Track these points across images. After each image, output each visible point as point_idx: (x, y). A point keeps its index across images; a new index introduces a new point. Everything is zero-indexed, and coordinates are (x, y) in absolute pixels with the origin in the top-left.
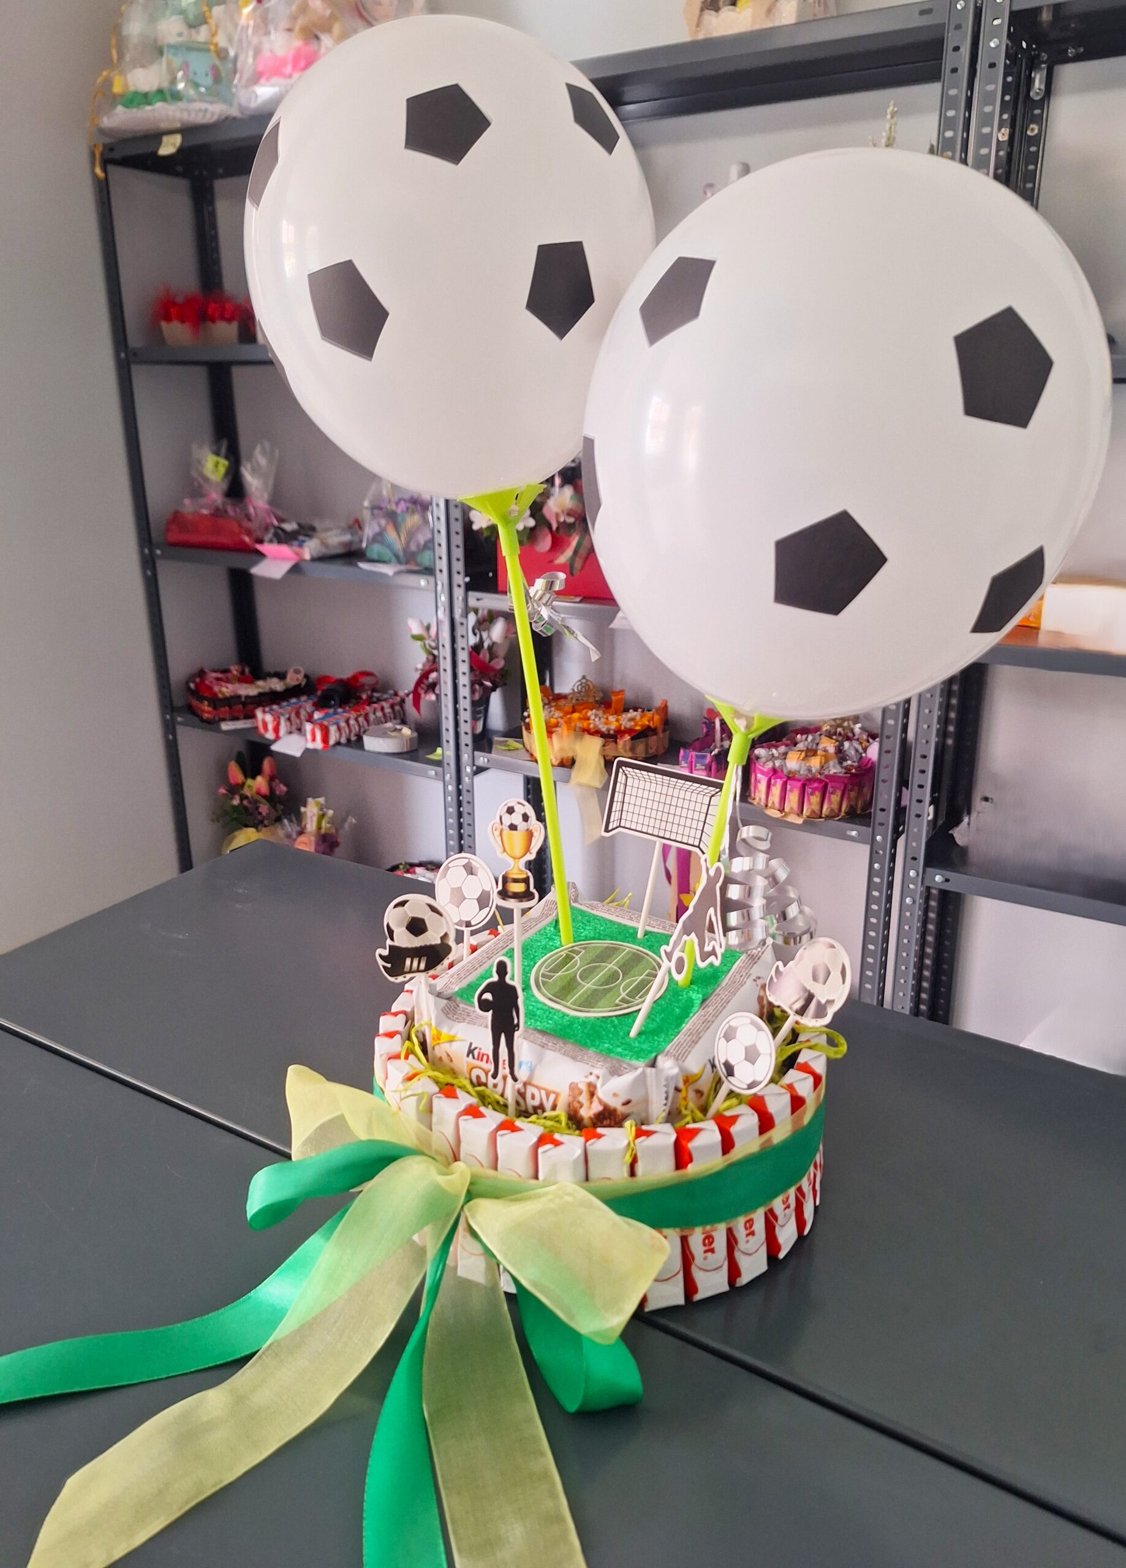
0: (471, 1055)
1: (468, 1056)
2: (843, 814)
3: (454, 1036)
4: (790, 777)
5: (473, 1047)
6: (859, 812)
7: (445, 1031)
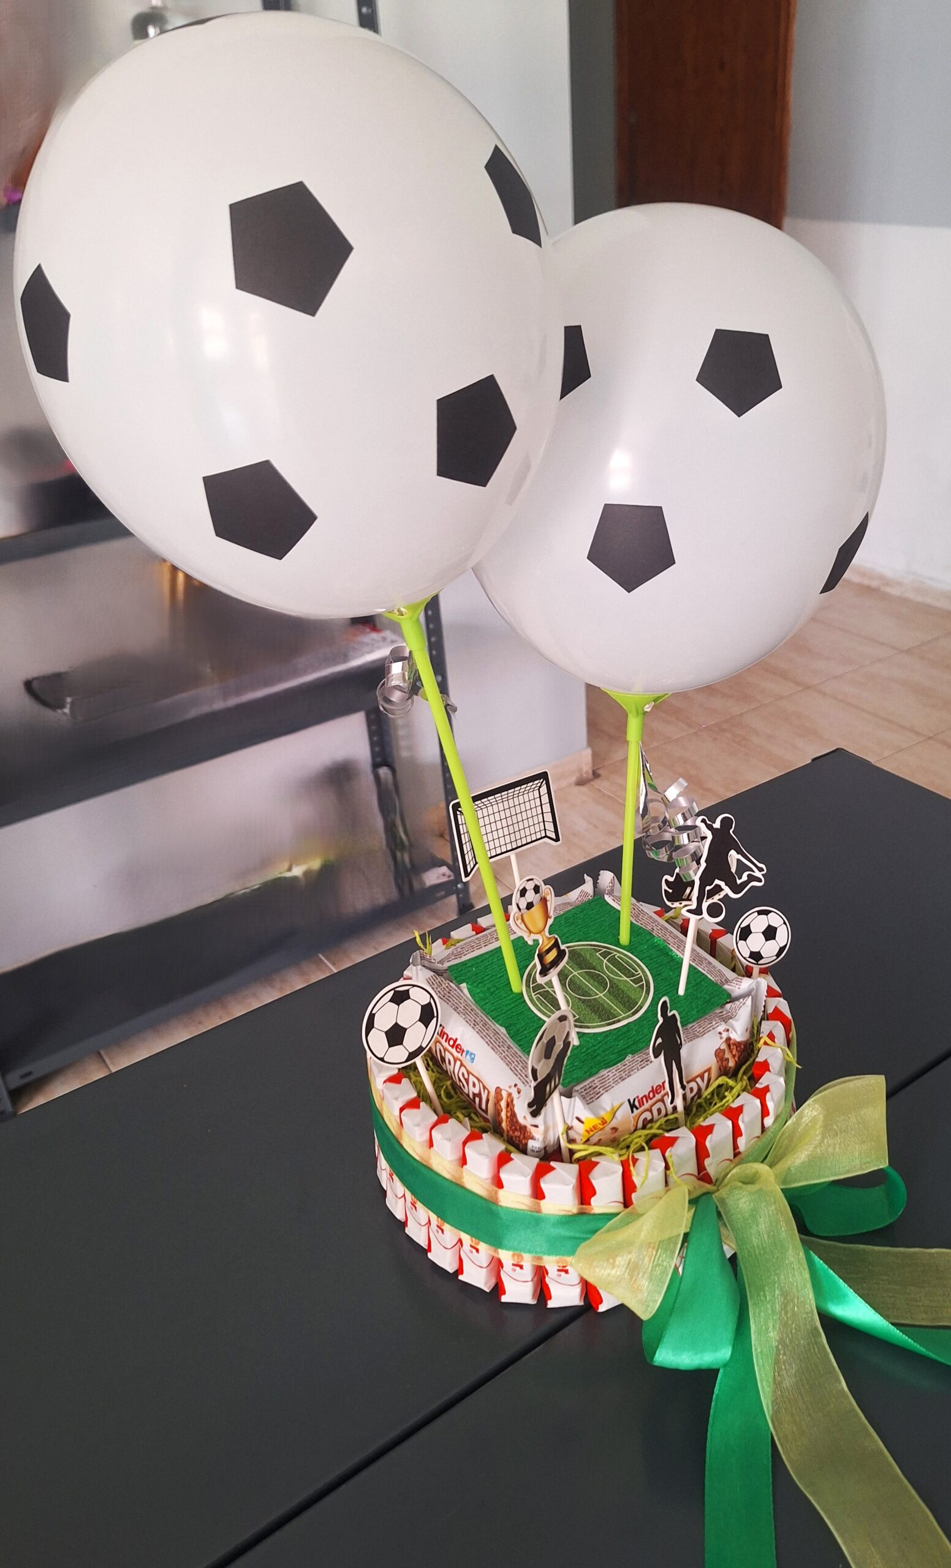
0: (634, 1109)
1: (632, 1112)
3: (613, 1108)
5: (632, 1101)
7: (602, 1113)
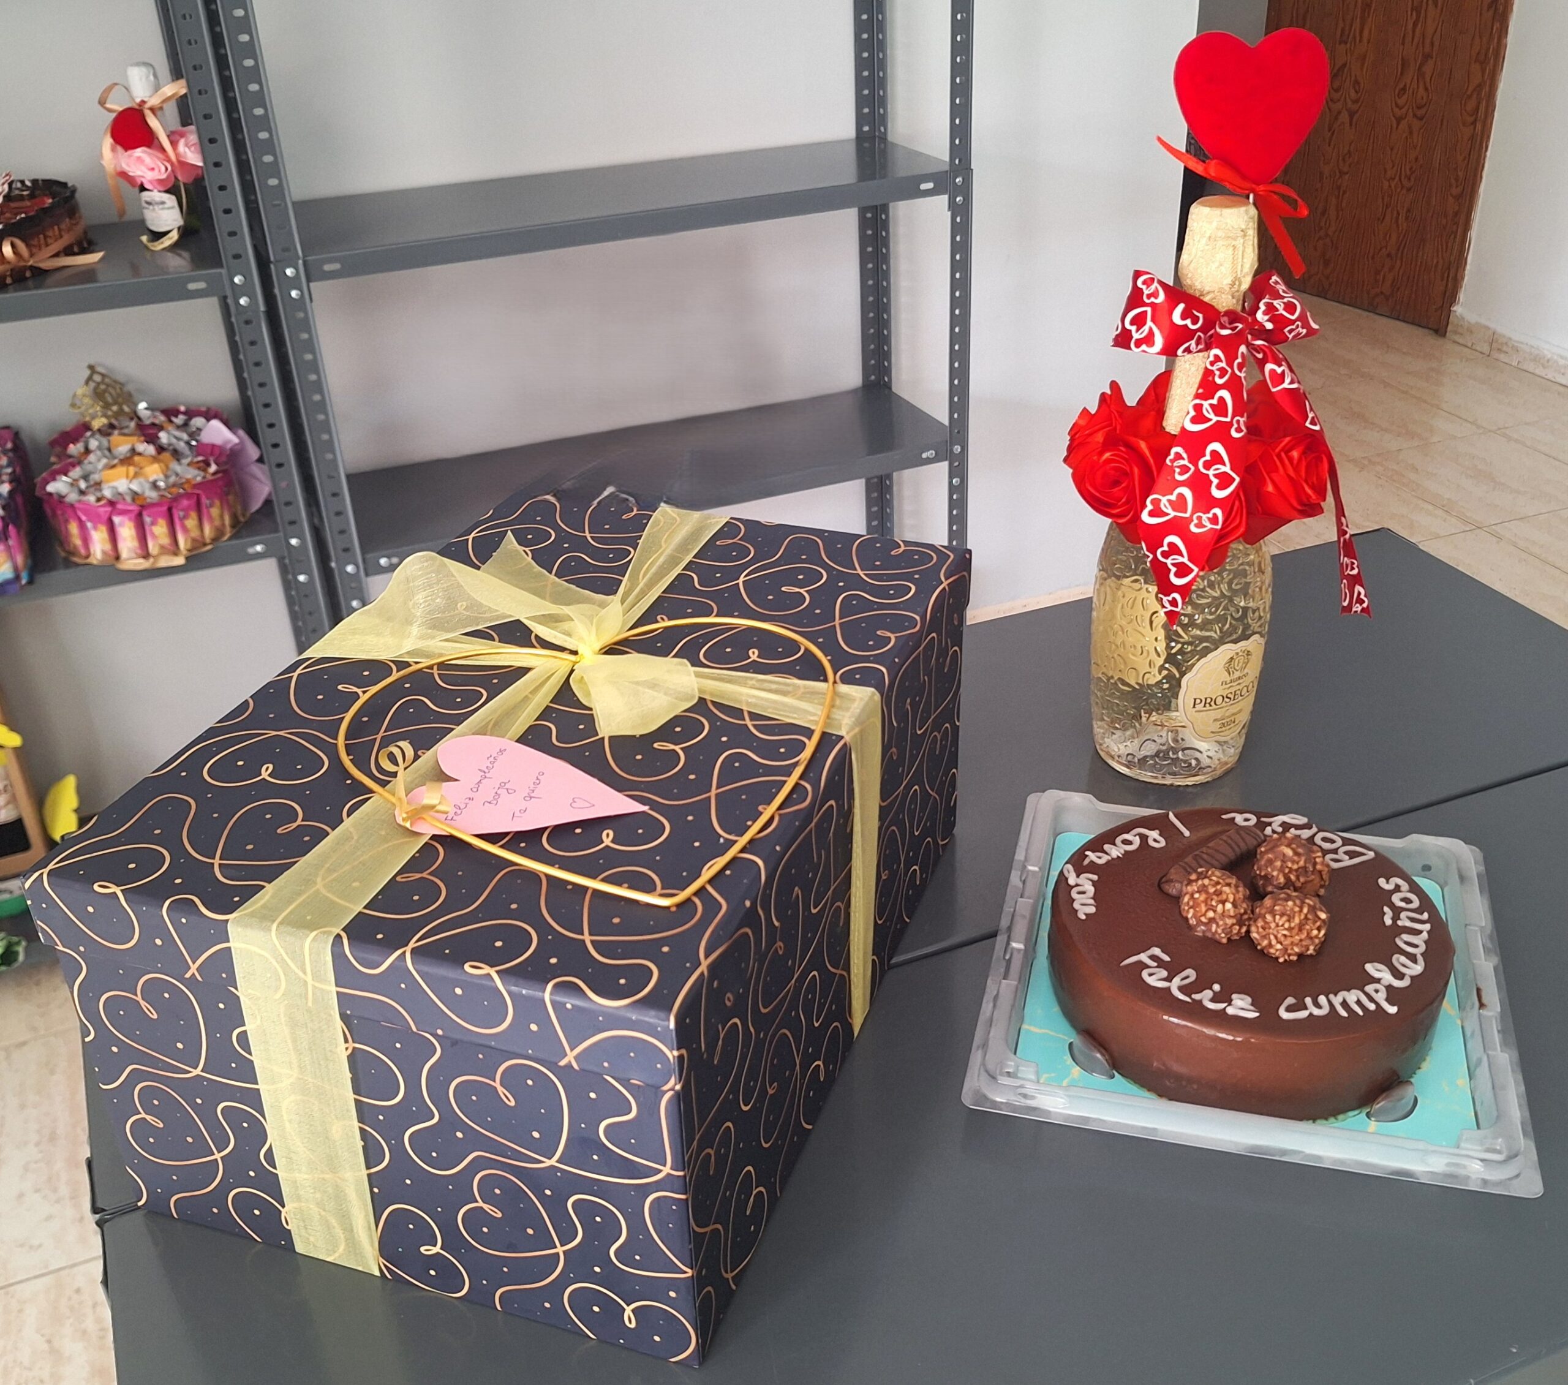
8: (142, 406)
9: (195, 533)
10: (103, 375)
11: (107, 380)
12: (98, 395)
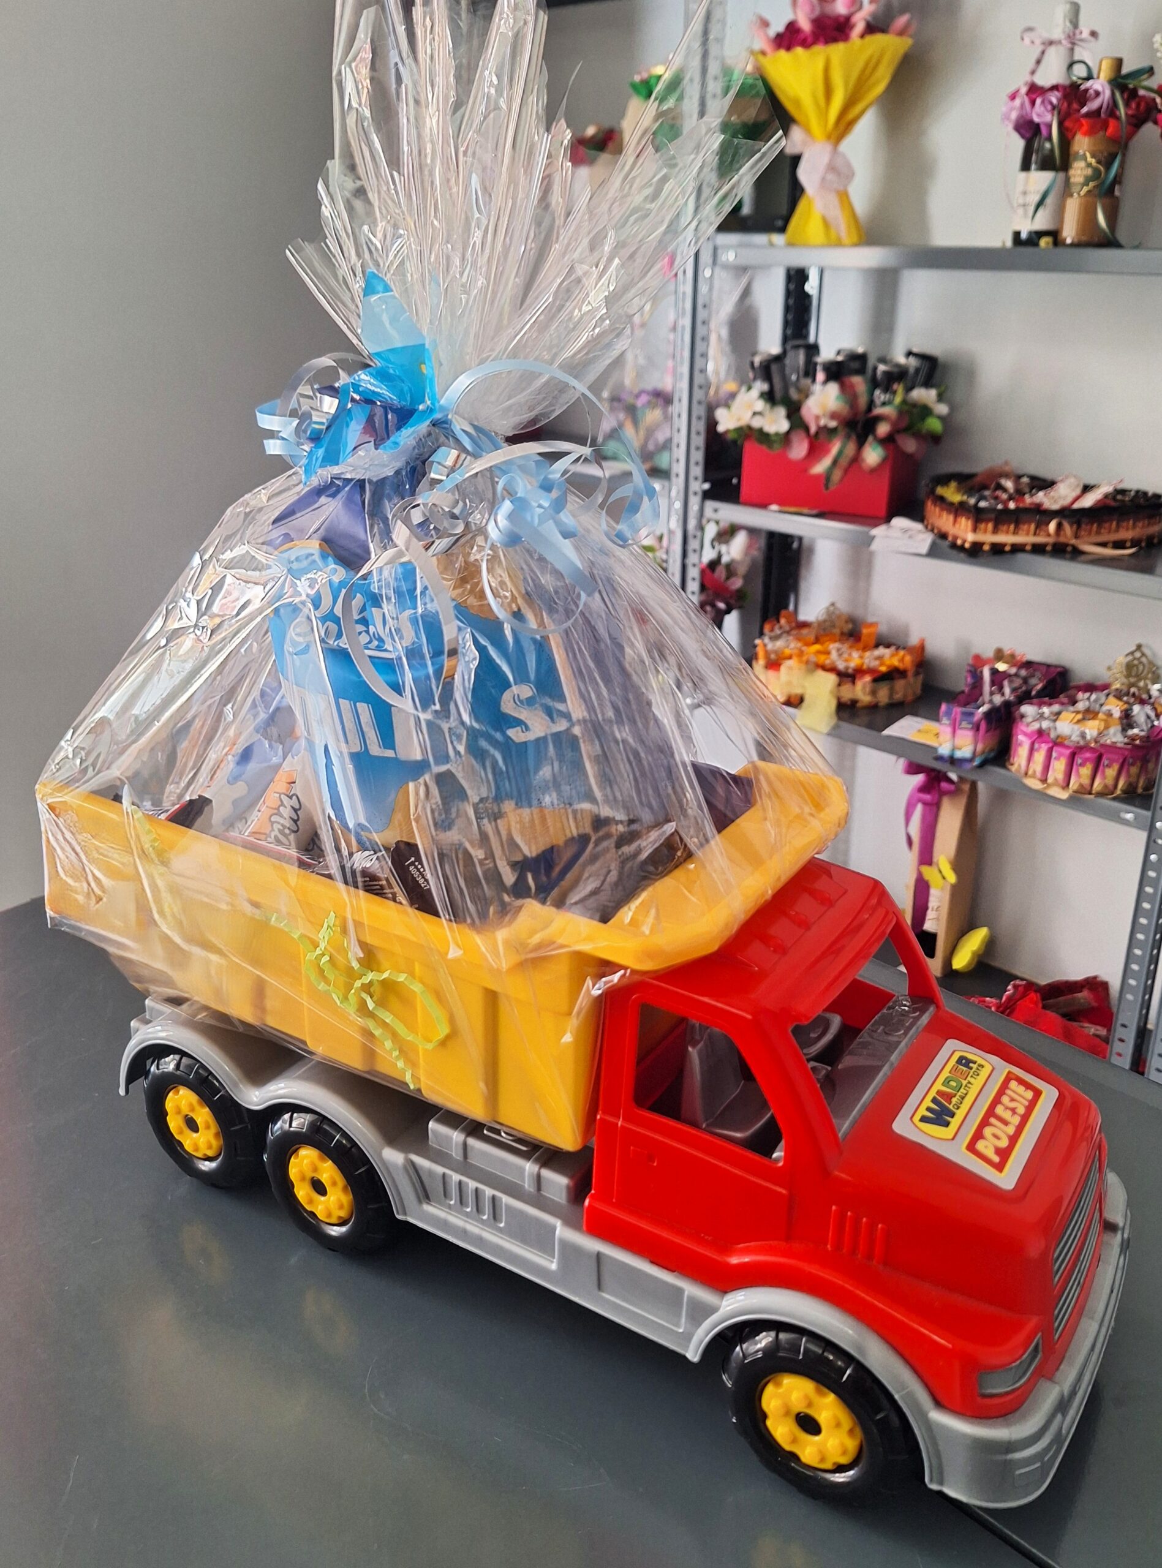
2: (1118, 792)
4: (1058, 743)
6: (1140, 791)
8: (1157, 686)
9: (1086, 781)
10: (1143, 655)
11: (1144, 660)
12: (1129, 667)
